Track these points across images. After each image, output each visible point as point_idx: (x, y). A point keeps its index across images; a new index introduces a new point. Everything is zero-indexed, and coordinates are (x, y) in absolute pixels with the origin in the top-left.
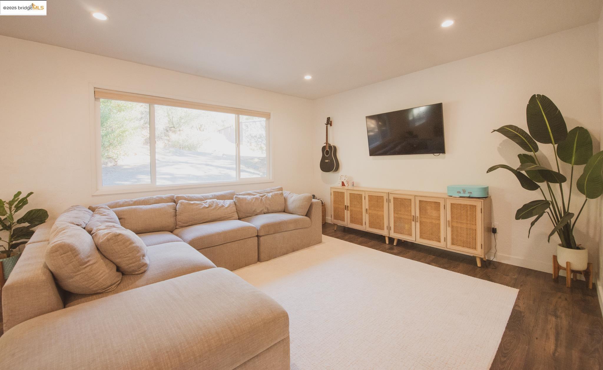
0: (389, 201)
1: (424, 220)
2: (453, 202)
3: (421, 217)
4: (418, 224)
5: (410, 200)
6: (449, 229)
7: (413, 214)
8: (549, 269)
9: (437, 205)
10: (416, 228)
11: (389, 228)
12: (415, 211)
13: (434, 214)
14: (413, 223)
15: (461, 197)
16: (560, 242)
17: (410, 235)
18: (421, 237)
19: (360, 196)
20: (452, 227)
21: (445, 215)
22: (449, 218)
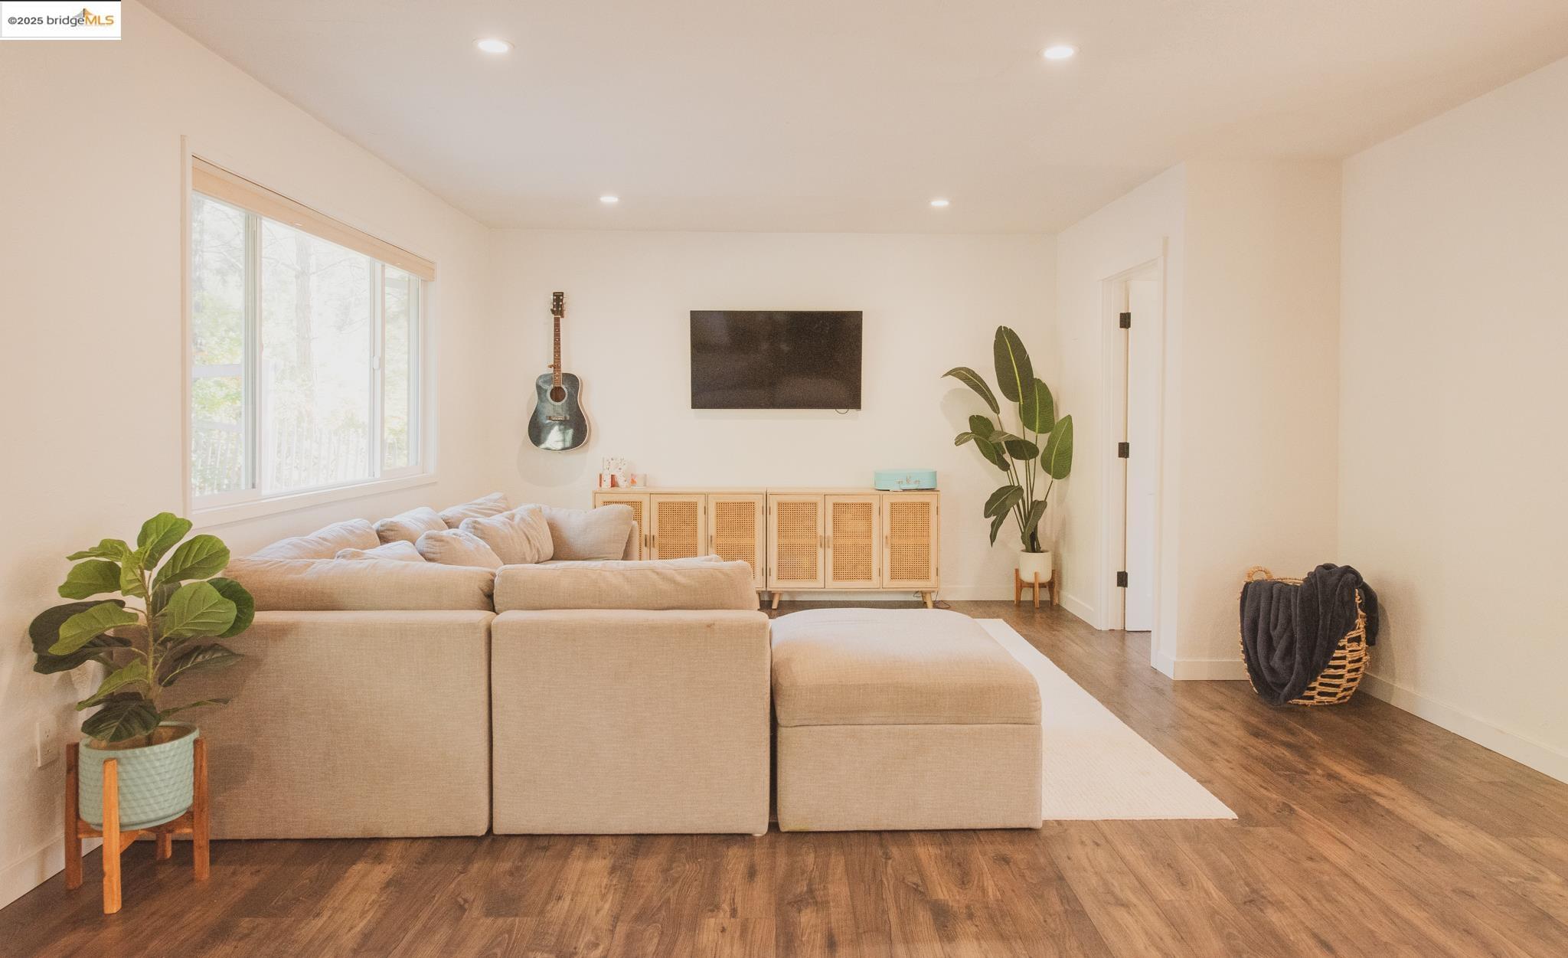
0: (766, 511)
1: (841, 541)
2: (893, 501)
3: (835, 537)
4: (830, 552)
5: (815, 504)
6: (887, 552)
7: (820, 531)
8: (1011, 596)
9: (867, 507)
10: (825, 559)
11: (766, 573)
12: (824, 525)
13: (861, 526)
14: (820, 551)
15: (904, 490)
16: (1024, 547)
17: (813, 576)
18: (836, 576)
19: (692, 507)
20: (892, 546)
21: (881, 525)
22: (887, 531)
